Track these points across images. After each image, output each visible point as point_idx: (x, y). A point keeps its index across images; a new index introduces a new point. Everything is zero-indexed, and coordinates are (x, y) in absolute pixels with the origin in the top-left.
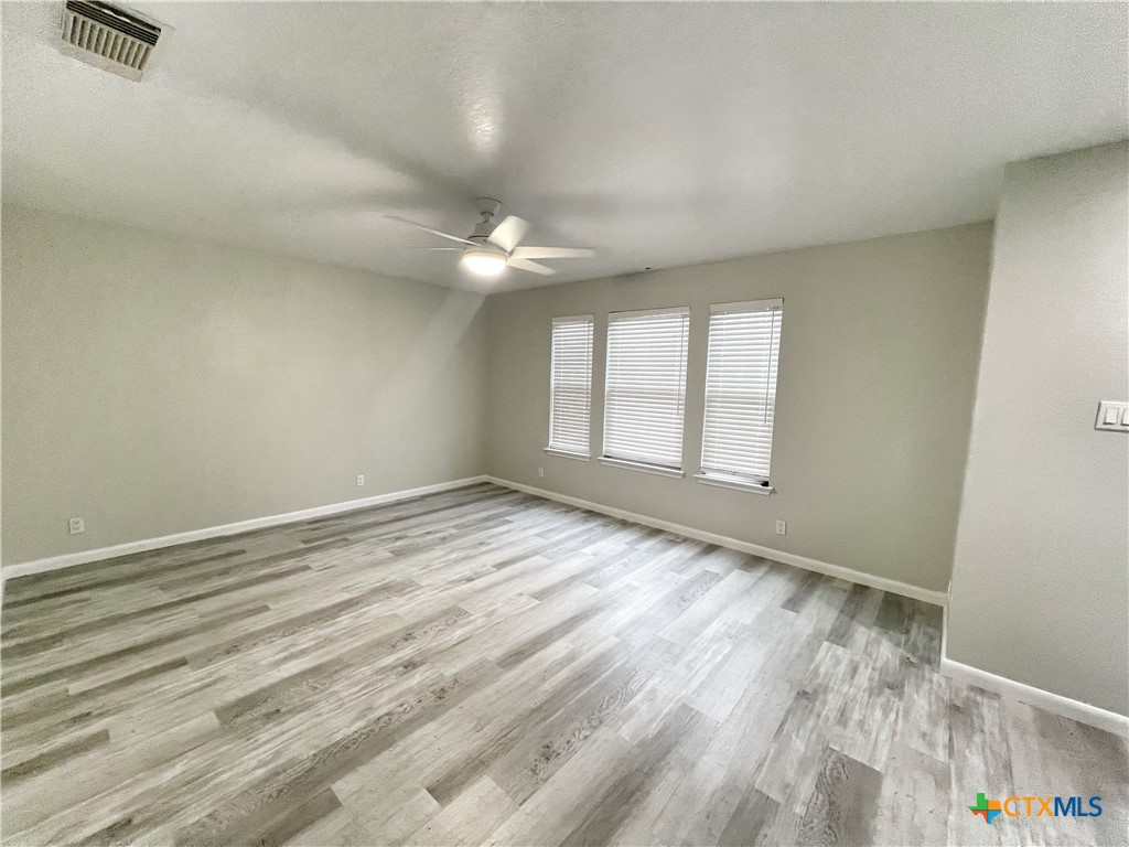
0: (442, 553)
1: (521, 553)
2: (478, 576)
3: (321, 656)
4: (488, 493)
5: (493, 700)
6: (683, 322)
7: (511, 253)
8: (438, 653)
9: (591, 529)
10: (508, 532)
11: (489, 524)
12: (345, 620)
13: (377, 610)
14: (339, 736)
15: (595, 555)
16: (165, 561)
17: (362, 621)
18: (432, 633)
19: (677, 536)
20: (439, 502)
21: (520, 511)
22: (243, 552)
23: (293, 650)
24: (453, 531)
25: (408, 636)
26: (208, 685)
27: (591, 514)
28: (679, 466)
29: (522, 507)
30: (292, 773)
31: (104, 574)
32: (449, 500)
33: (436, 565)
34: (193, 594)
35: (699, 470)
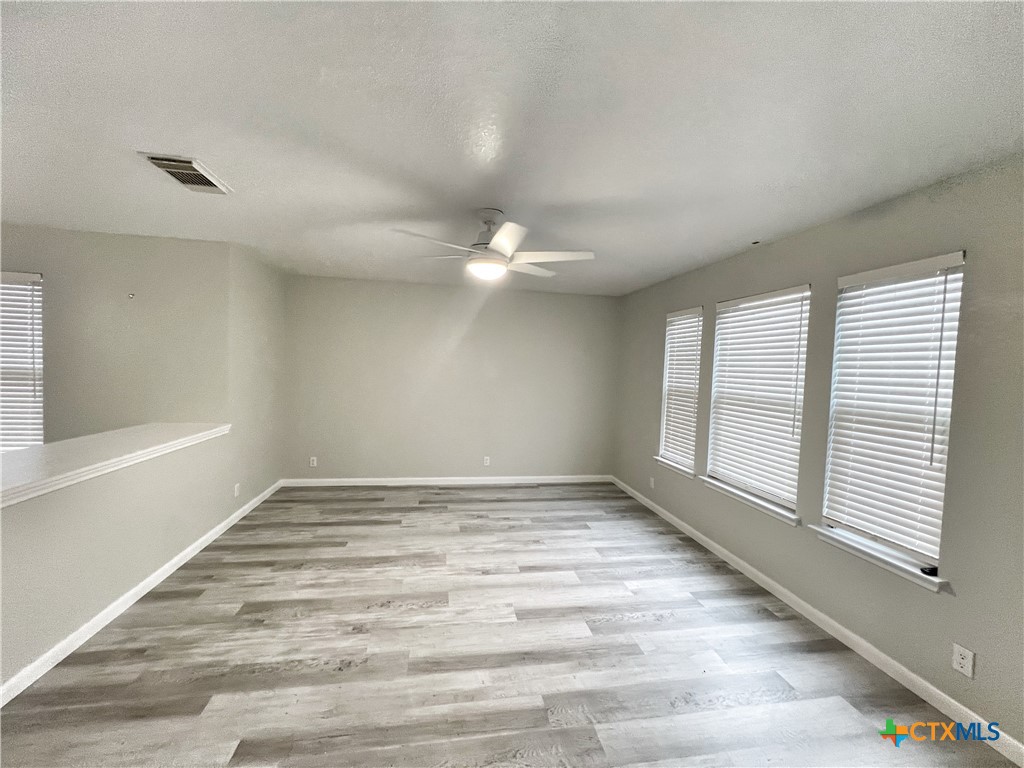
0: (495, 539)
1: (560, 563)
2: (498, 571)
3: (327, 593)
4: (600, 494)
5: (365, 695)
6: (802, 305)
7: (512, 259)
8: (388, 629)
9: (667, 562)
10: (574, 537)
11: (565, 524)
12: (369, 572)
13: (395, 572)
14: (260, 660)
15: (635, 593)
16: (345, 495)
17: (379, 577)
18: (403, 608)
19: (784, 607)
20: (546, 493)
21: (609, 519)
22: (382, 500)
23: (322, 581)
24: (527, 522)
25: (386, 604)
26: (262, 585)
27: (689, 543)
28: (794, 507)
29: (618, 515)
30: (217, 671)
31: (311, 495)
32: (559, 492)
33: (479, 549)
34: (330, 521)
35: (818, 518)
